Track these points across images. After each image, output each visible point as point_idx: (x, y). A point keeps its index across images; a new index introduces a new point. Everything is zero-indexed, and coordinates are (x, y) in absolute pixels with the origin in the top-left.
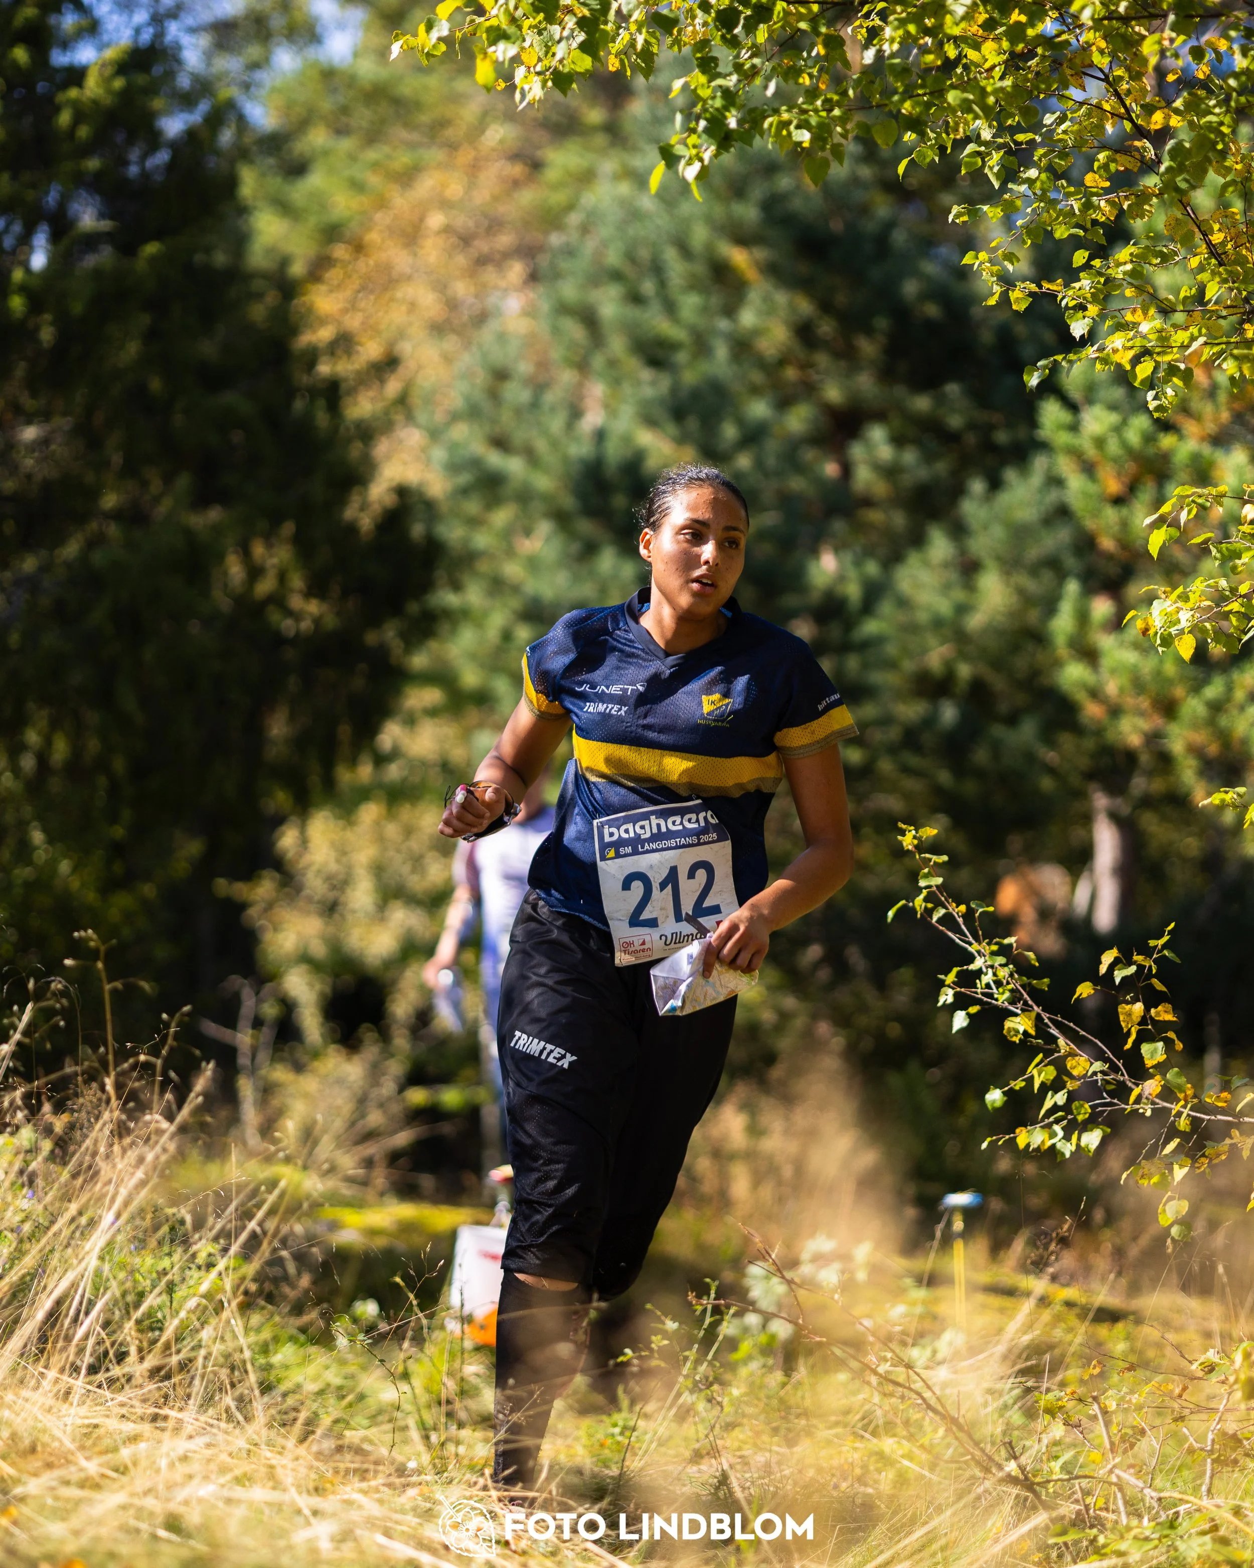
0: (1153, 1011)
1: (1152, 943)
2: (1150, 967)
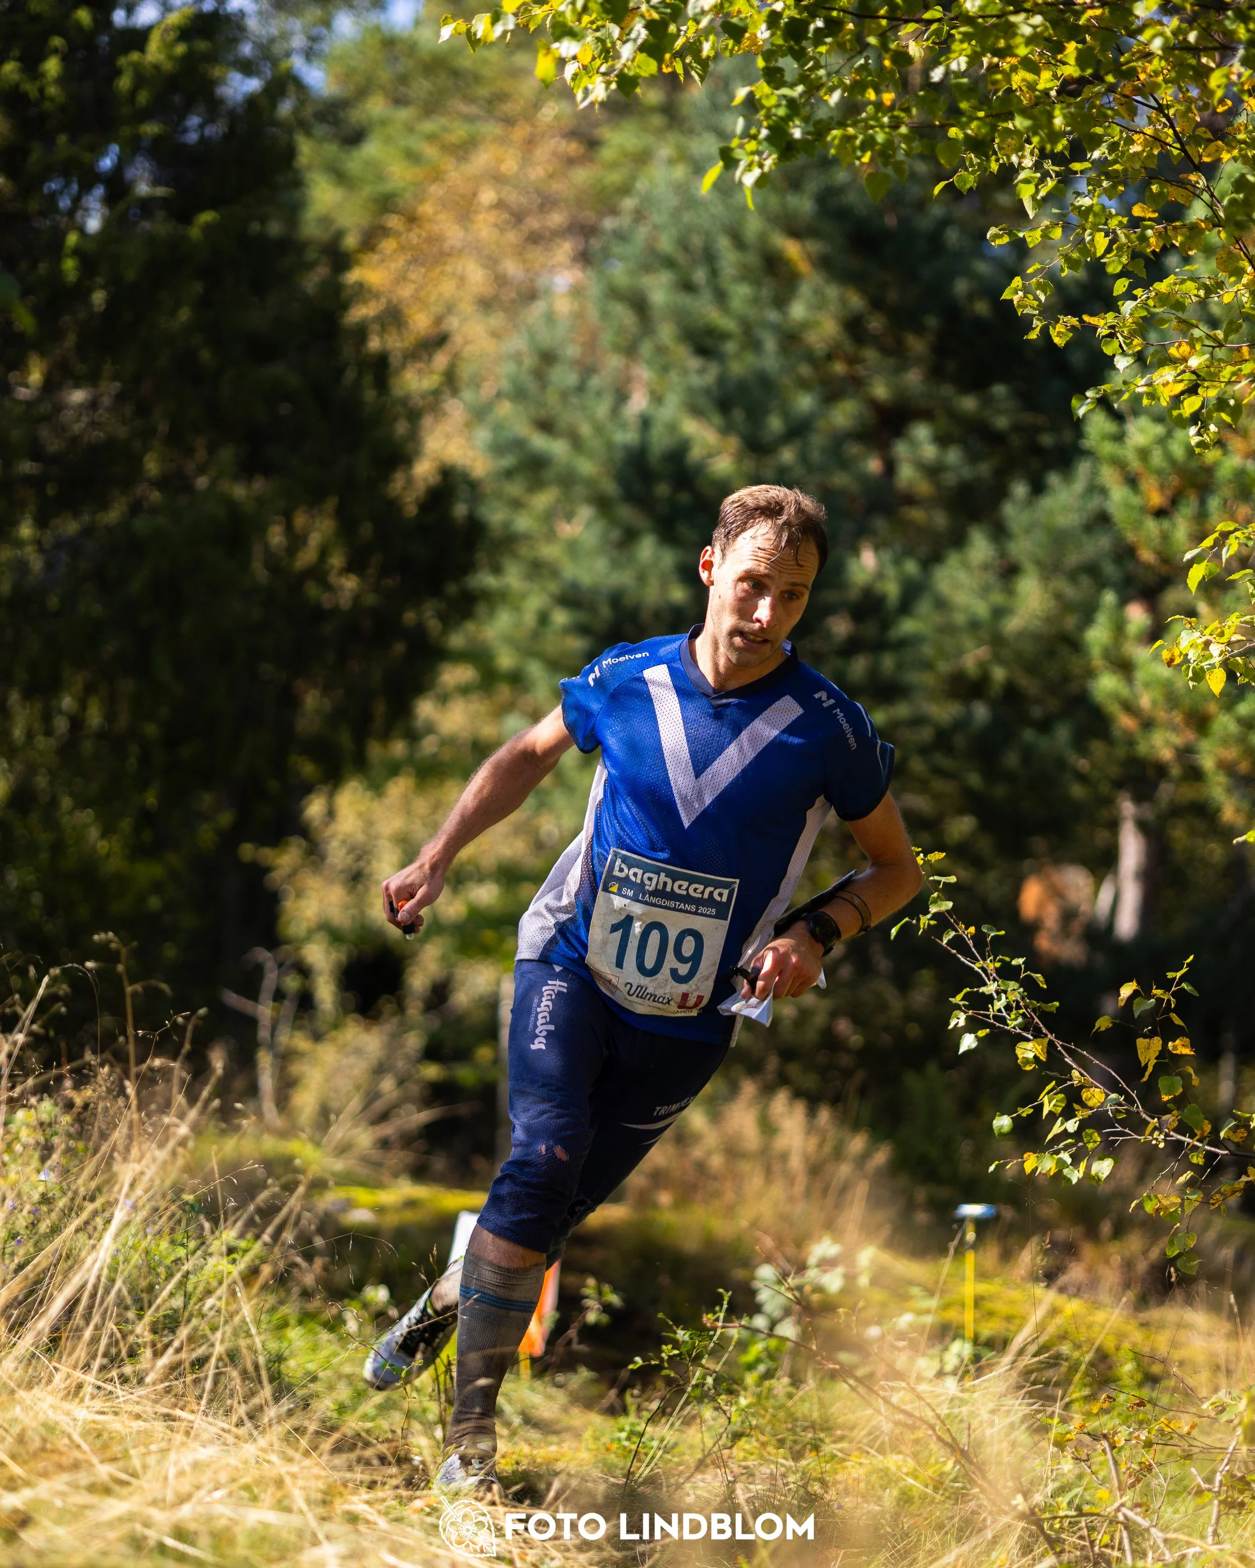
0: (1170, 1044)
1: (1170, 975)
2: (1169, 1001)
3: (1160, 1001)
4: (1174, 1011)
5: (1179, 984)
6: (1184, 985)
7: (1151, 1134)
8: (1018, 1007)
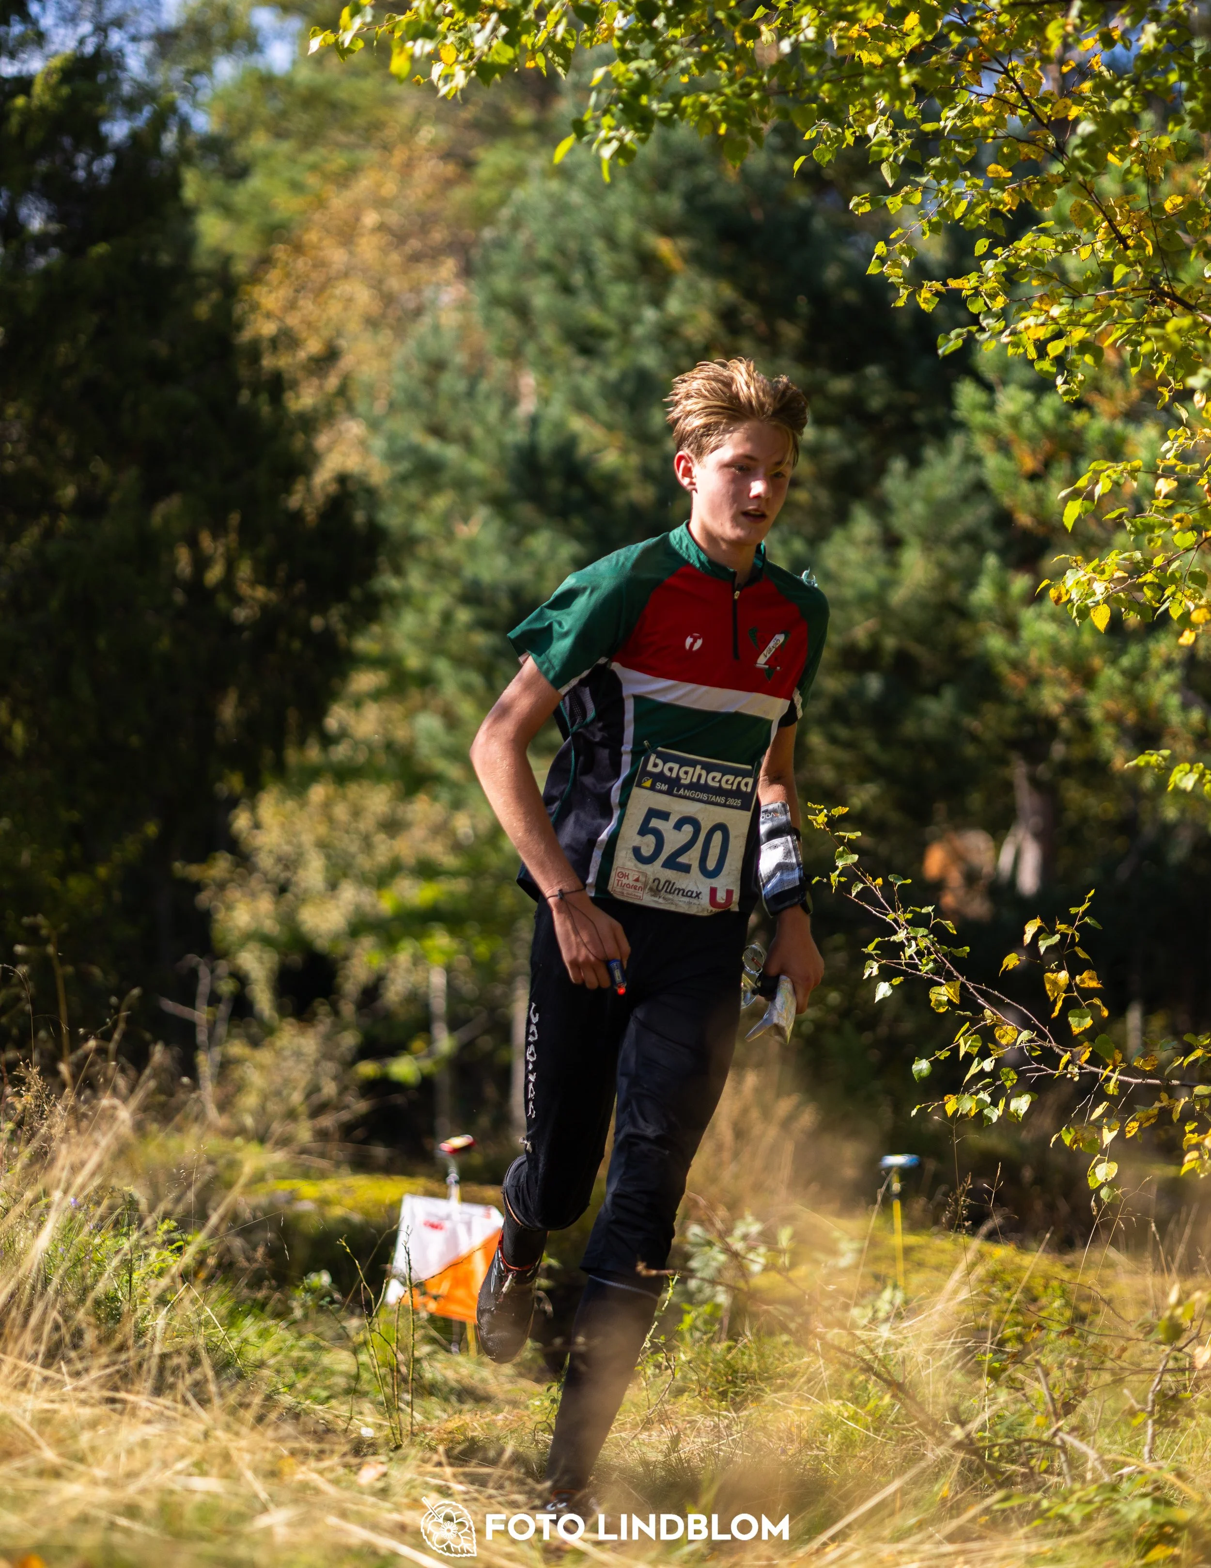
0: (1078, 978)
1: (1073, 910)
2: (1073, 935)
3: (1064, 936)
4: (1079, 944)
5: (1081, 919)
6: (1087, 919)
7: (1066, 1067)
8: (930, 953)
